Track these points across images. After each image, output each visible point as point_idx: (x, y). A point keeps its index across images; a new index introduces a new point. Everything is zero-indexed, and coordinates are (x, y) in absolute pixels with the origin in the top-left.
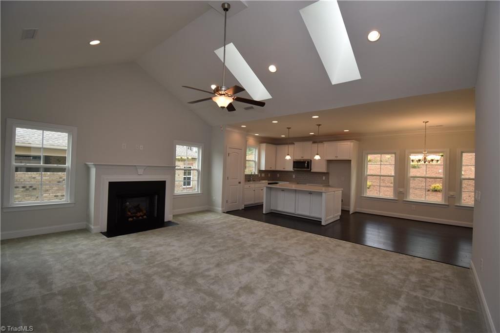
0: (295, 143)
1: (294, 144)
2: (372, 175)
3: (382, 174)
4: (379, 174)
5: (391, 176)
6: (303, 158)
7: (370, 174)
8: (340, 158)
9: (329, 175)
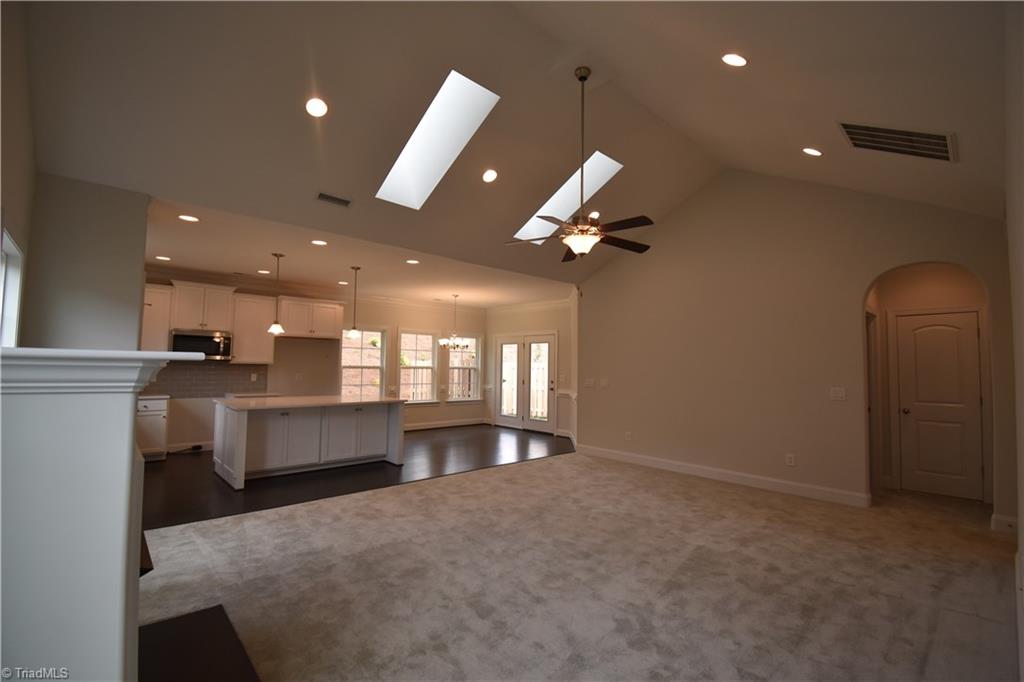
0: (174, 282)
1: (171, 284)
2: (350, 367)
3: (364, 364)
4: (359, 365)
5: (374, 368)
6: (205, 328)
7: (347, 365)
8: (317, 335)
9: (266, 370)
